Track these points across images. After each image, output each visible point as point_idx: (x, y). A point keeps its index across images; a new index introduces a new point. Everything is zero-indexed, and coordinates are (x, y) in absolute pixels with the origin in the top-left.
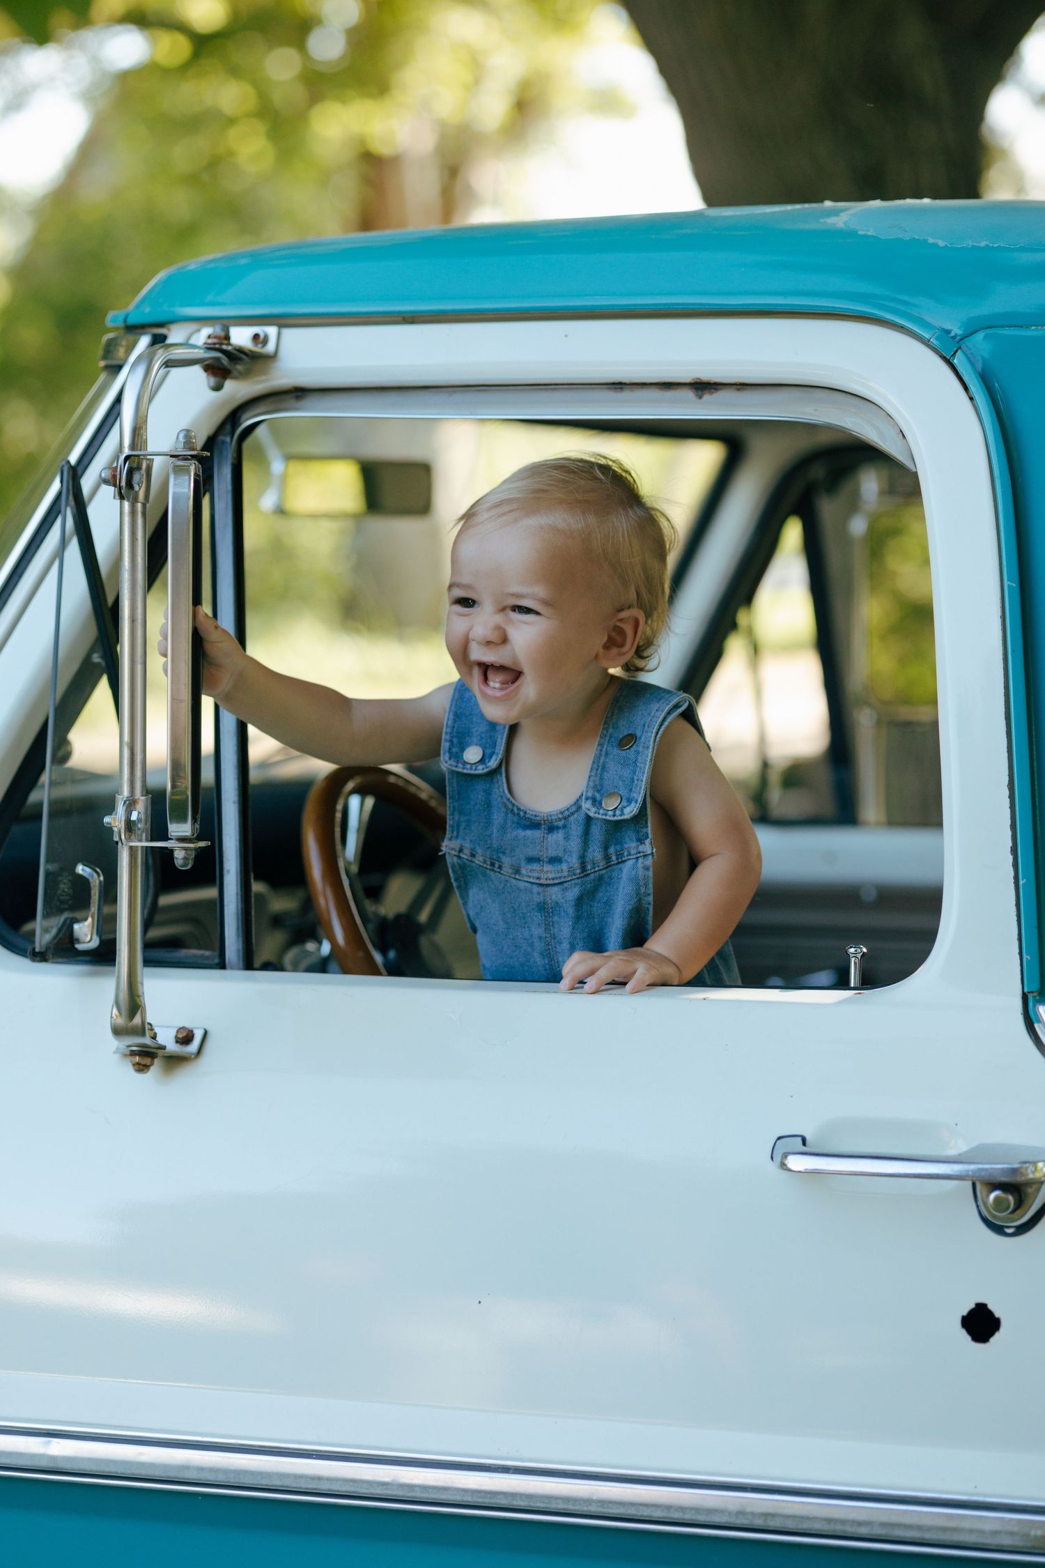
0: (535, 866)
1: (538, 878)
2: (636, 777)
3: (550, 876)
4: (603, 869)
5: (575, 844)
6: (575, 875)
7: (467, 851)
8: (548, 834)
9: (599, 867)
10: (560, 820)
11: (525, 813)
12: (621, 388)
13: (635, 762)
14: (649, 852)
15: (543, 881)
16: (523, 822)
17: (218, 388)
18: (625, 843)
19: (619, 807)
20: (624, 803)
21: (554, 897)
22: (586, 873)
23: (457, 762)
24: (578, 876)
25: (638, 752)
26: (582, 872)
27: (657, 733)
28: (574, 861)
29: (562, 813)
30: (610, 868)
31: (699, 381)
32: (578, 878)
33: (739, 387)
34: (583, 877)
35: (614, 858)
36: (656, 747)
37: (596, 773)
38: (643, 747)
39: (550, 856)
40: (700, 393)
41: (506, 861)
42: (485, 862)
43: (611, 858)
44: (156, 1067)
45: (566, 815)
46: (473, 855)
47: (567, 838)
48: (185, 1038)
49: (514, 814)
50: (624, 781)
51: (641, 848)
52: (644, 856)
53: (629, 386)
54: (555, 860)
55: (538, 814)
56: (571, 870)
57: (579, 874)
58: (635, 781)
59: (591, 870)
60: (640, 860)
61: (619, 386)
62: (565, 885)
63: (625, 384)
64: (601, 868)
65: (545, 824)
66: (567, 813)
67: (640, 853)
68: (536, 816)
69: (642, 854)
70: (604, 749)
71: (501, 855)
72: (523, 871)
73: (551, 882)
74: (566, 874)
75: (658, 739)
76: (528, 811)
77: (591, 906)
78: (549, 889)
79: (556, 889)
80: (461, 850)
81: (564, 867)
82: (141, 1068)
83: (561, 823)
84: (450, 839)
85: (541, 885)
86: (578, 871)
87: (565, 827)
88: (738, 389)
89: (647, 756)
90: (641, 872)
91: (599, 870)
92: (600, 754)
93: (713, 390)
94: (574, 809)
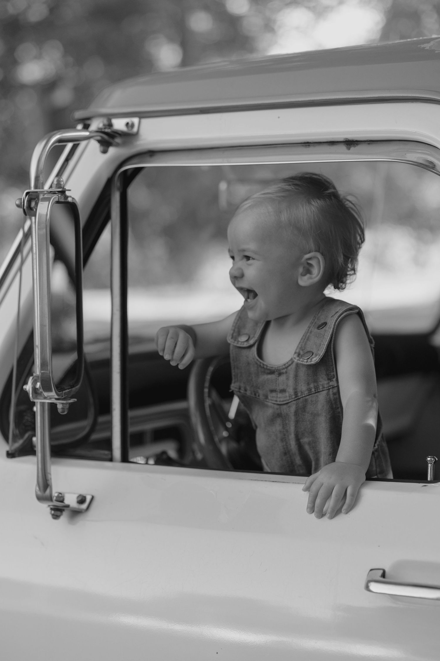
0: (274, 394)
1: (276, 401)
2: (322, 343)
3: (282, 399)
4: (307, 396)
5: (291, 382)
6: (292, 399)
7: (242, 389)
8: (278, 376)
9: (304, 394)
10: (284, 369)
11: (267, 366)
12: (309, 145)
13: (324, 336)
14: (336, 385)
15: (278, 403)
16: (267, 371)
17: (105, 152)
18: (320, 381)
19: (311, 358)
20: (313, 356)
21: (285, 411)
22: (298, 398)
23: (235, 340)
24: (294, 399)
25: (325, 331)
26: (296, 397)
27: (337, 320)
28: (291, 391)
29: (285, 365)
30: (311, 395)
31: (347, 140)
32: (294, 400)
33: (369, 142)
34: (296, 400)
35: (313, 390)
36: (335, 328)
37: (304, 341)
38: (329, 328)
39: (281, 389)
40: (349, 146)
41: (261, 392)
42: (251, 394)
43: (311, 390)
44: (64, 518)
45: (287, 366)
46: (246, 390)
47: (287, 379)
48: (82, 500)
49: (261, 367)
50: (316, 345)
51: (331, 383)
52: (333, 388)
53: (313, 144)
54: (283, 391)
55: (273, 366)
56: (290, 396)
57: (294, 398)
58: (322, 345)
59: (300, 396)
60: (331, 390)
61: (307, 144)
62: (289, 404)
63: (310, 143)
64: (306, 395)
65: (277, 371)
66: (287, 365)
67: (330, 386)
68: (272, 367)
69: (331, 387)
70: (310, 330)
71: (258, 389)
72: (269, 398)
73: (282, 403)
74: (288, 398)
75: (336, 324)
76: (268, 365)
77: (304, 415)
78: (282, 407)
79: (285, 406)
80: (240, 388)
81: (287, 394)
82: (56, 517)
83: (284, 371)
84: (235, 382)
85: (278, 404)
86: (293, 397)
87: (286, 372)
88: (369, 144)
89: (330, 332)
90: (332, 396)
91: (304, 396)
92: (308, 332)
93: (355, 145)
94: (290, 363)
